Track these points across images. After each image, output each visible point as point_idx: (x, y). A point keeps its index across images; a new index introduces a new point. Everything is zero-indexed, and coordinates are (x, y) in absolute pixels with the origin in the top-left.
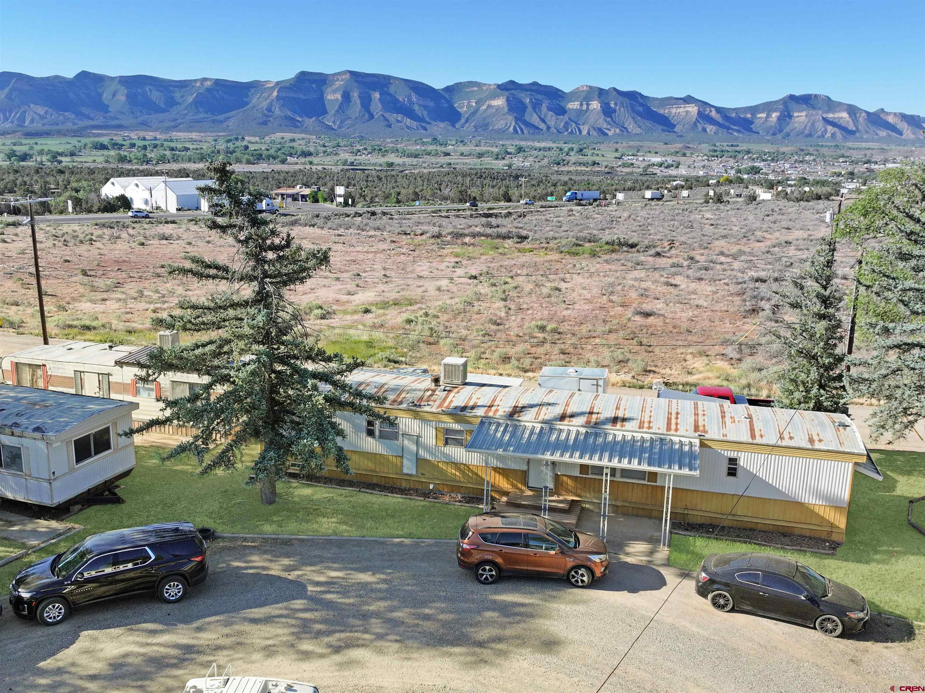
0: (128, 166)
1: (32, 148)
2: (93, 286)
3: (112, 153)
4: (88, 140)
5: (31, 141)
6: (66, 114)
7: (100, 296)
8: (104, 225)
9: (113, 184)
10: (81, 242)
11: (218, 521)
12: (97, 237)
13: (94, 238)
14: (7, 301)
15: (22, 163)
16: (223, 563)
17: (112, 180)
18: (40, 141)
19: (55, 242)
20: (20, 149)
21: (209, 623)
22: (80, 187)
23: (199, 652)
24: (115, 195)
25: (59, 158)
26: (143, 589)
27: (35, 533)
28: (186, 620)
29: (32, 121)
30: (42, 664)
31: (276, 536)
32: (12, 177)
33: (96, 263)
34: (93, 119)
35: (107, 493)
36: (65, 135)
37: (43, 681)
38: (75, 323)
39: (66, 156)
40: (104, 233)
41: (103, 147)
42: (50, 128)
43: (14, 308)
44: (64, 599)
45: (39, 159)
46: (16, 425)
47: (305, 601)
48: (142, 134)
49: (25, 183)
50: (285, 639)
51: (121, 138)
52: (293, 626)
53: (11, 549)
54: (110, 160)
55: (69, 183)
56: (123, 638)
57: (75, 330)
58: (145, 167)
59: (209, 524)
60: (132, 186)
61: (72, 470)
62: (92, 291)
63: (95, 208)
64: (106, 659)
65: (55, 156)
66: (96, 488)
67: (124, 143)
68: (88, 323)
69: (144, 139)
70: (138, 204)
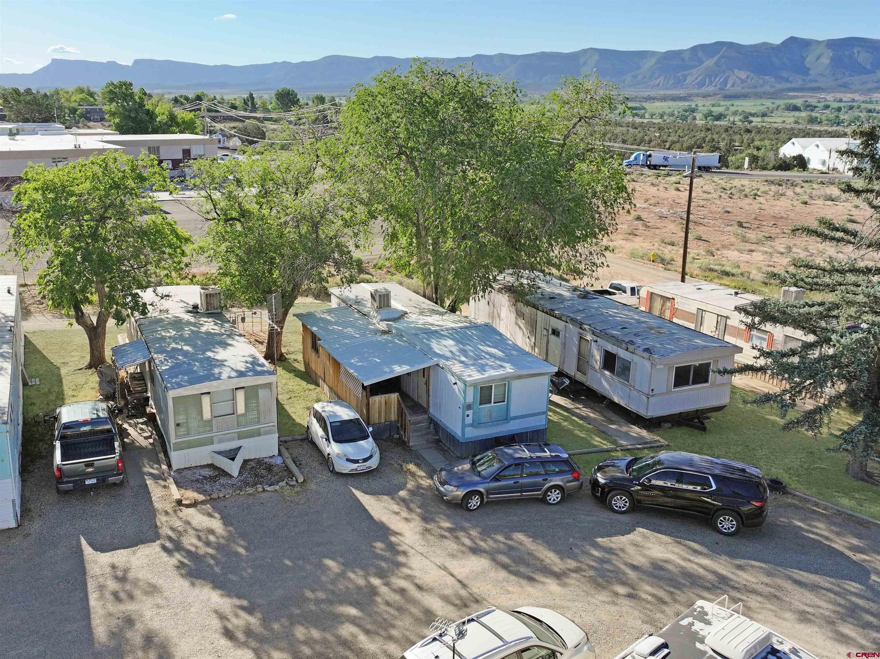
0: (817, 128)
1: (727, 109)
2: (744, 237)
3: (804, 114)
4: (781, 102)
5: (728, 103)
6: (766, 78)
7: (748, 246)
8: (772, 182)
9: (793, 143)
10: (746, 196)
11: (794, 478)
12: (763, 193)
13: (759, 193)
14: (665, 241)
15: (716, 123)
16: (785, 517)
17: (793, 140)
18: (737, 102)
19: (722, 194)
20: (717, 110)
21: (753, 566)
22: (762, 146)
23: (734, 588)
24: (792, 155)
25: (751, 118)
26: (699, 512)
27: (626, 435)
28: (732, 555)
29: (733, 85)
30: (599, 540)
31: (852, 513)
32: (703, 135)
33: (753, 216)
34: (791, 82)
35: (697, 420)
36: (761, 97)
37: (595, 553)
38: (716, 267)
39: (757, 116)
40: (770, 190)
41: (796, 108)
42: (750, 90)
43: (670, 247)
44: (630, 495)
45: (732, 119)
46: (632, 342)
47: (863, 587)
48: (839, 96)
49: (713, 140)
50: (827, 613)
51: (816, 100)
52: (840, 605)
53: (605, 442)
54: (800, 121)
55: (753, 141)
56: (670, 547)
57: (715, 274)
58: (835, 128)
59: (784, 478)
60: (813, 147)
61: (668, 392)
62: (743, 241)
63: (771, 165)
64: (650, 558)
65: (747, 117)
66: (688, 413)
67: (818, 105)
68: (728, 269)
69: (841, 101)
70: (814, 164)
